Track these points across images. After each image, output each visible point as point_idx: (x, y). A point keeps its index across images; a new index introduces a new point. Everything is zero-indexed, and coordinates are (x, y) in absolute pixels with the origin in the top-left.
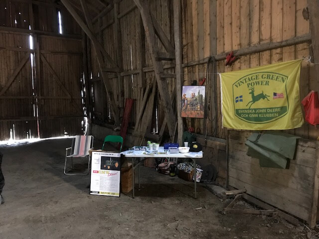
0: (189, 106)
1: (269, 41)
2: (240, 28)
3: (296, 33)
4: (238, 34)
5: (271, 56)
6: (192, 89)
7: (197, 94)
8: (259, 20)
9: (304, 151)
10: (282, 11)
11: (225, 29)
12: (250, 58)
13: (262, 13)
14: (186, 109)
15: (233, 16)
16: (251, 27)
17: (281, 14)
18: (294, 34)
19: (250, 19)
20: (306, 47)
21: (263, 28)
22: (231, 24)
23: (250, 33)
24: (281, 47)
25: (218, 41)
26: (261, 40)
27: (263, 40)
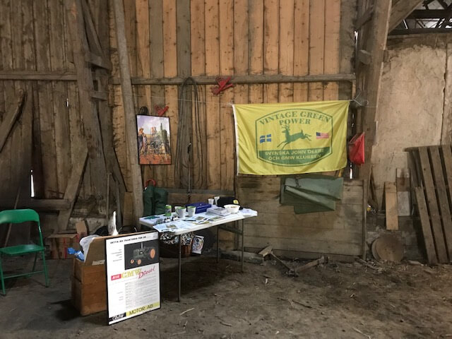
0: (149, 146)
1: (276, 73)
2: (233, 49)
3: (309, 70)
4: (231, 55)
5: (279, 90)
6: (151, 121)
7: (158, 130)
8: (263, 45)
9: (349, 190)
10: (292, 42)
11: (207, 43)
12: (249, 89)
13: (266, 38)
14: (146, 151)
15: (221, 29)
16: (251, 50)
17: (292, 46)
18: (307, 71)
19: (249, 41)
20: (319, 87)
21: (268, 56)
22: (218, 39)
23: (249, 58)
24: (292, 82)
25: (193, 57)
26: (264, 69)
27: (268, 70)
